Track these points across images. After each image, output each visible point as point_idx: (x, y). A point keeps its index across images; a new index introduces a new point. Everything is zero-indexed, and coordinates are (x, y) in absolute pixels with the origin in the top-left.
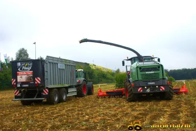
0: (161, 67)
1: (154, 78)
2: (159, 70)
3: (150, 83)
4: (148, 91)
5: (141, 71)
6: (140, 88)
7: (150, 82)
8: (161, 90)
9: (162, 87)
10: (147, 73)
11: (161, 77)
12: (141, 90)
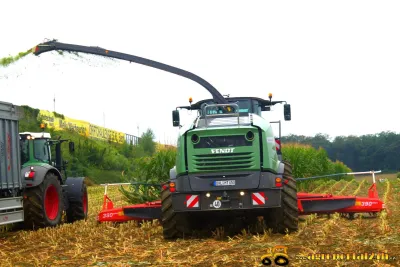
0: (257, 135)
1: (235, 167)
2: (250, 144)
3: (222, 183)
4: (217, 204)
5: (195, 147)
6: (193, 198)
7: (220, 178)
8: (255, 203)
9: (257, 195)
10: (213, 151)
11: (255, 164)
12: (193, 203)
